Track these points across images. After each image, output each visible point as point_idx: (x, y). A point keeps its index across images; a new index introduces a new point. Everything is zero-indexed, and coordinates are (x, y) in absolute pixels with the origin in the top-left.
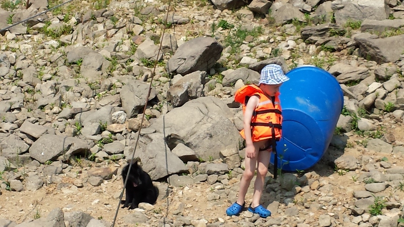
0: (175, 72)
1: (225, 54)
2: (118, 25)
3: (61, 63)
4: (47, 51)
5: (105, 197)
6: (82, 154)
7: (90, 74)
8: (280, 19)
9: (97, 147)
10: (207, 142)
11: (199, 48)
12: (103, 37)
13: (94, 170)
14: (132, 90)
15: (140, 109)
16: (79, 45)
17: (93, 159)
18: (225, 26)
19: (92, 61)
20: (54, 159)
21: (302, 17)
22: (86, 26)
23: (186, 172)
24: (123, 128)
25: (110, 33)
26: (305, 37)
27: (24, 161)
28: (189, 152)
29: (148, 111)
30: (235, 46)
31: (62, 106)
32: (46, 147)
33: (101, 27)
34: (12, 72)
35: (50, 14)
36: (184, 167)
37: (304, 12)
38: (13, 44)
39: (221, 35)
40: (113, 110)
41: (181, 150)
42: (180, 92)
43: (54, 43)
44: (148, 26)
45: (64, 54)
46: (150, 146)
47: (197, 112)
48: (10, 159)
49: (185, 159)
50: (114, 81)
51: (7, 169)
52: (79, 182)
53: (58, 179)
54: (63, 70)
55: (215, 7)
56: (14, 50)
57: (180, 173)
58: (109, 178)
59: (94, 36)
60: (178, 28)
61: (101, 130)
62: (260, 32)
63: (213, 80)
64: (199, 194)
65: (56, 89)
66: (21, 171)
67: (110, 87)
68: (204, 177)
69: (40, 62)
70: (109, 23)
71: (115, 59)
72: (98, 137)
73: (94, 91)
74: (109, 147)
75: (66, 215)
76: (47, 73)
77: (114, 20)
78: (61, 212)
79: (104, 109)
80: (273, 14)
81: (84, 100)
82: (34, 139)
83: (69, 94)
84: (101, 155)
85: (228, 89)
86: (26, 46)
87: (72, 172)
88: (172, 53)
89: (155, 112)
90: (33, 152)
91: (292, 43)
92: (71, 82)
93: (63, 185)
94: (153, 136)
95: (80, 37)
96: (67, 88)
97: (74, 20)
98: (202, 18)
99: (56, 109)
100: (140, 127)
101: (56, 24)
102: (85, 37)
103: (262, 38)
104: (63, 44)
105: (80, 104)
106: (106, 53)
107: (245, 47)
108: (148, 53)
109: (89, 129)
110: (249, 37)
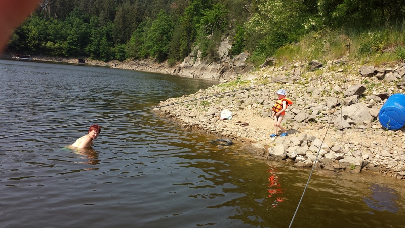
0: (347, 96)
1: (366, 91)
2: (326, 81)
3: (305, 92)
4: (300, 88)
5: (321, 134)
6: (312, 120)
7: (315, 96)
8: (388, 80)
9: (318, 118)
10: (359, 118)
11: (356, 88)
12: (320, 85)
13: (316, 125)
14: (331, 101)
15: (334, 107)
16: (312, 86)
17: (316, 122)
18: (366, 82)
19: (316, 92)
20: (303, 121)
21: (398, 80)
22: (314, 81)
23: (351, 128)
24: (327, 113)
25: (323, 83)
26: (398, 86)
27: (292, 121)
28: (352, 121)
29: (336, 108)
30: (370, 88)
31: (305, 105)
32: (299, 117)
33: (319, 81)
34: (288, 94)
35: (301, 77)
36: (350, 126)
37: (398, 78)
38: (288, 86)
39: (365, 85)
40: (324, 107)
41: (349, 120)
42: (349, 101)
43: (303, 86)
44: (337, 82)
45: (306, 90)
46: (337, 118)
47: (355, 108)
48: (287, 120)
49: (350, 123)
50: (324, 98)
51: (287, 123)
52: (311, 128)
53: (304, 127)
54: (306, 94)
55: (363, 76)
56: (288, 88)
57: (348, 128)
58: (322, 128)
59: (317, 84)
60: (348, 82)
61: (319, 113)
62: (380, 84)
63: (362, 99)
64: (355, 135)
65: (303, 100)
66: (291, 124)
67: (323, 100)
68: (357, 130)
69: (298, 92)
70: (322, 80)
71: (324, 92)
72: (318, 115)
73: (317, 101)
74: (322, 119)
75: (308, 136)
76: (300, 95)
77: (324, 79)
78: (306, 134)
79: (320, 106)
80: (385, 78)
81: (313, 103)
82: (296, 114)
83: (308, 101)
84: (319, 121)
85: (367, 102)
86: (293, 87)
87: (309, 125)
88: (345, 90)
89: (339, 108)
90: (295, 118)
91: (393, 89)
92: (309, 98)
93: (306, 129)
94: (338, 115)
95: (312, 84)
96: (307, 100)
97: (310, 79)
98: (358, 79)
99: (303, 106)
100: (334, 112)
101: (303, 80)
102: (314, 85)
103: (381, 86)
104: (306, 87)
105: (312, 104)
106: (322, 89)
107: (374, 89)
108: (337, 90)
109: (315, 113)
110: (376, 86)
